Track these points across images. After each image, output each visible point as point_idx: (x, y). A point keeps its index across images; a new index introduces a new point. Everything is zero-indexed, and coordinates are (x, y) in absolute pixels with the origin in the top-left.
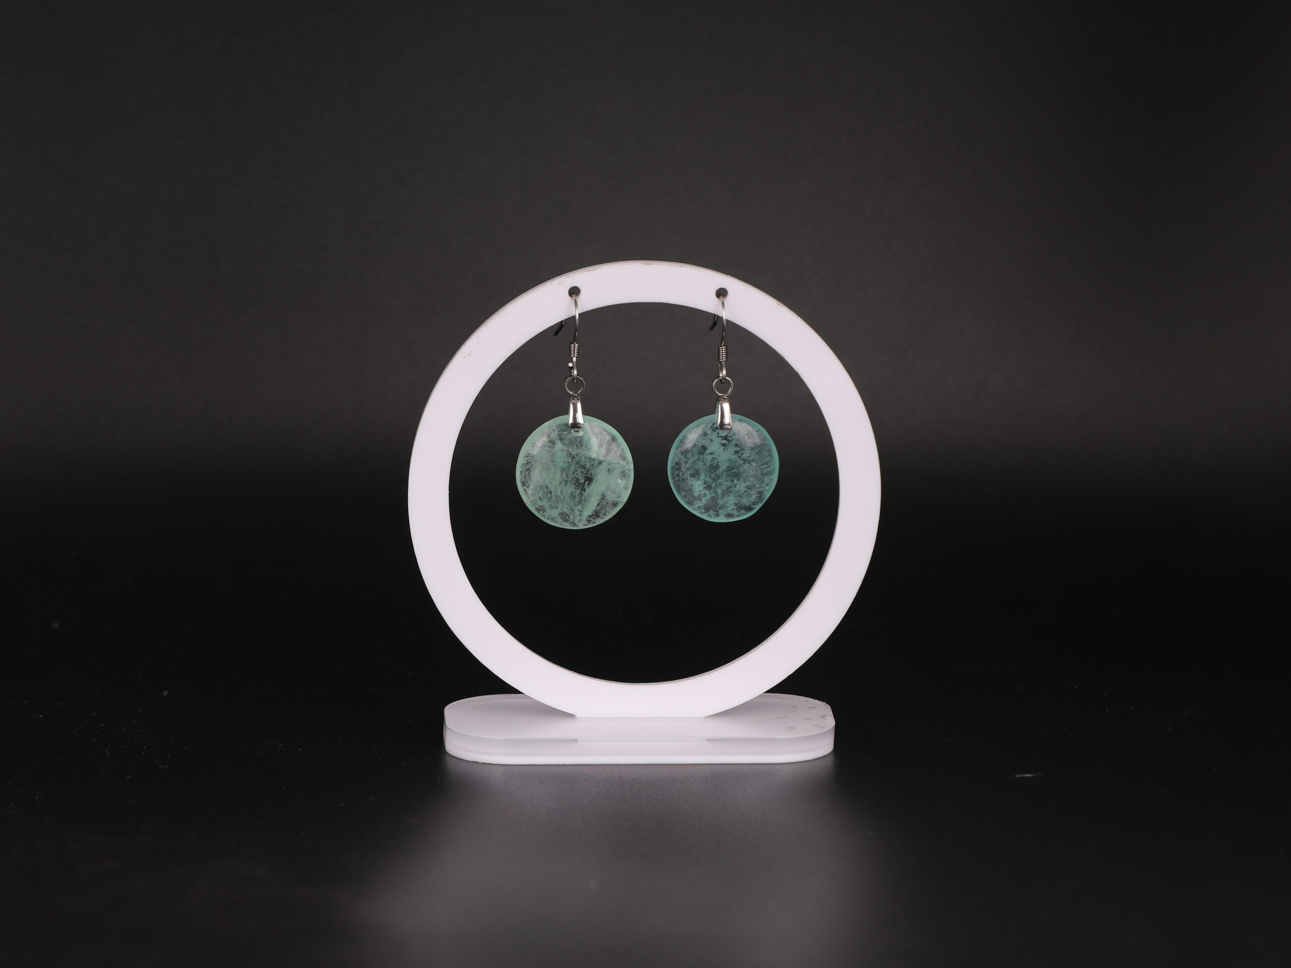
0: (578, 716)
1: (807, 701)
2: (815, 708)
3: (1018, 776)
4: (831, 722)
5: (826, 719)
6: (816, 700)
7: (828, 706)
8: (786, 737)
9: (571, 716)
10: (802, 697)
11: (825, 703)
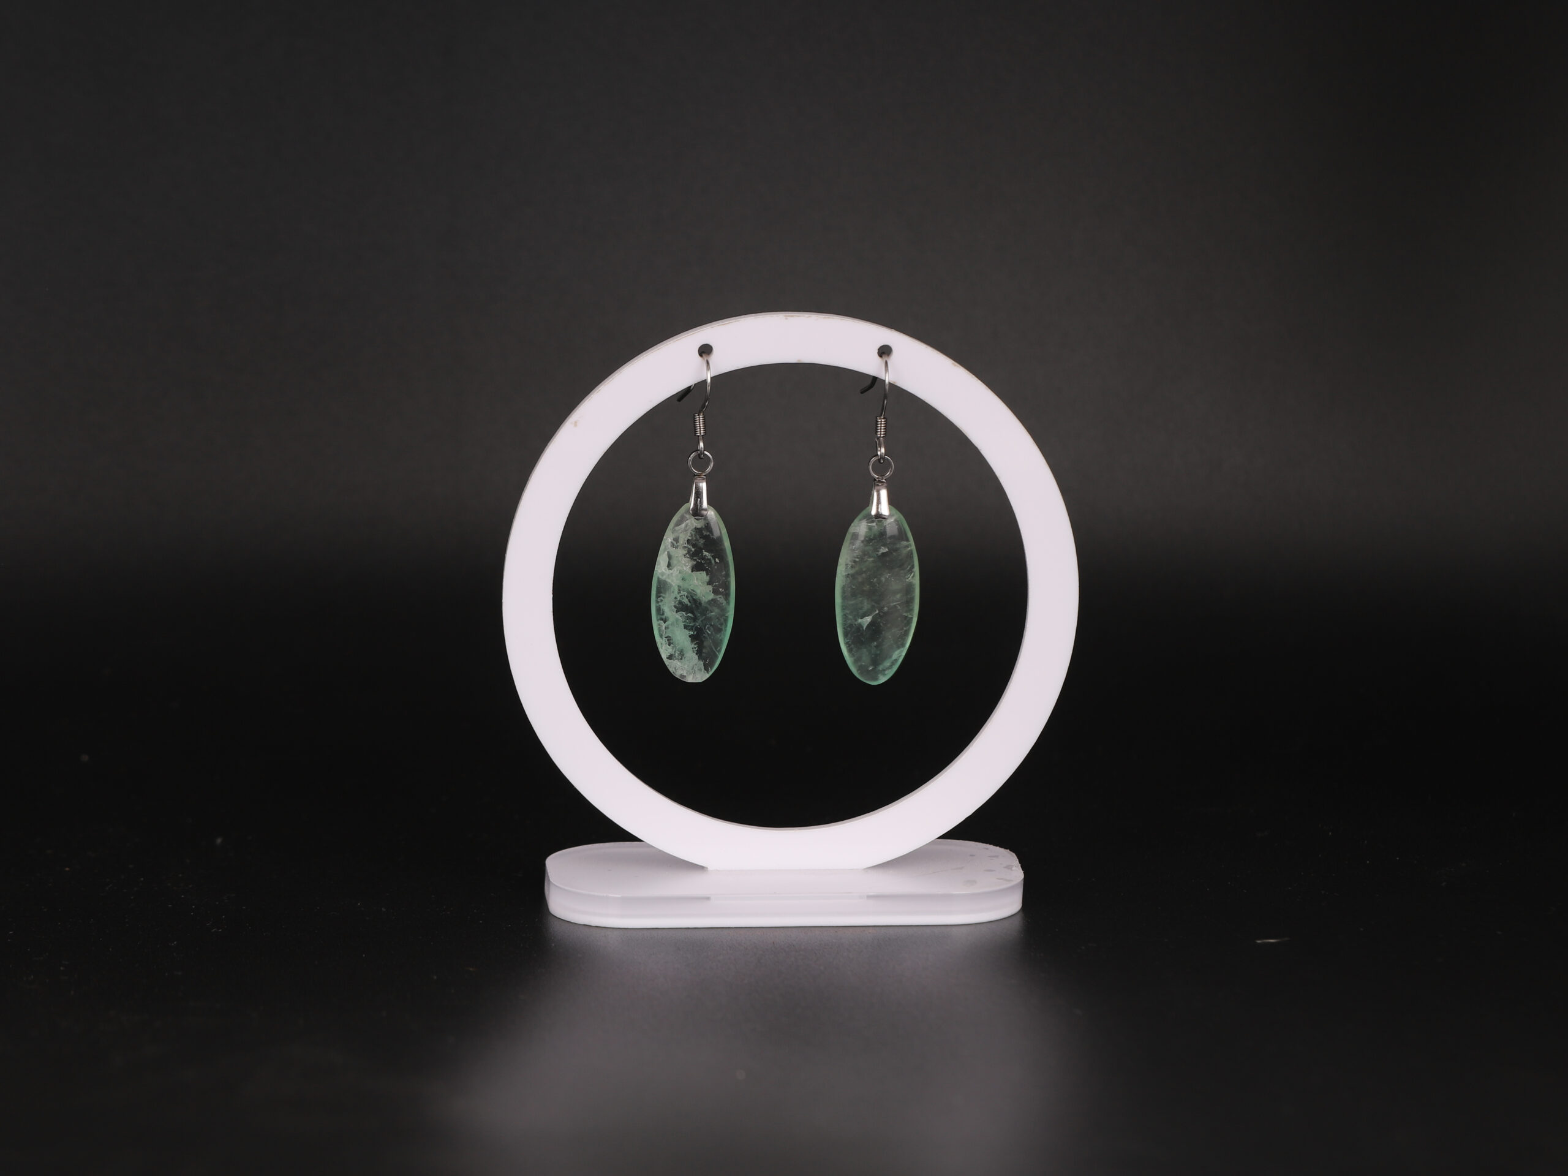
0: (709, 868)
1: (987, 849)
2: (997, 857)
3: (1259, 942)
4: (1017, 875)
5: (1012, 870)
6: (998, 847)
7: (1014, 854)
8: (965, 892)
9: (702, 868)
10: (981, 844)
11: (1008, 850)
